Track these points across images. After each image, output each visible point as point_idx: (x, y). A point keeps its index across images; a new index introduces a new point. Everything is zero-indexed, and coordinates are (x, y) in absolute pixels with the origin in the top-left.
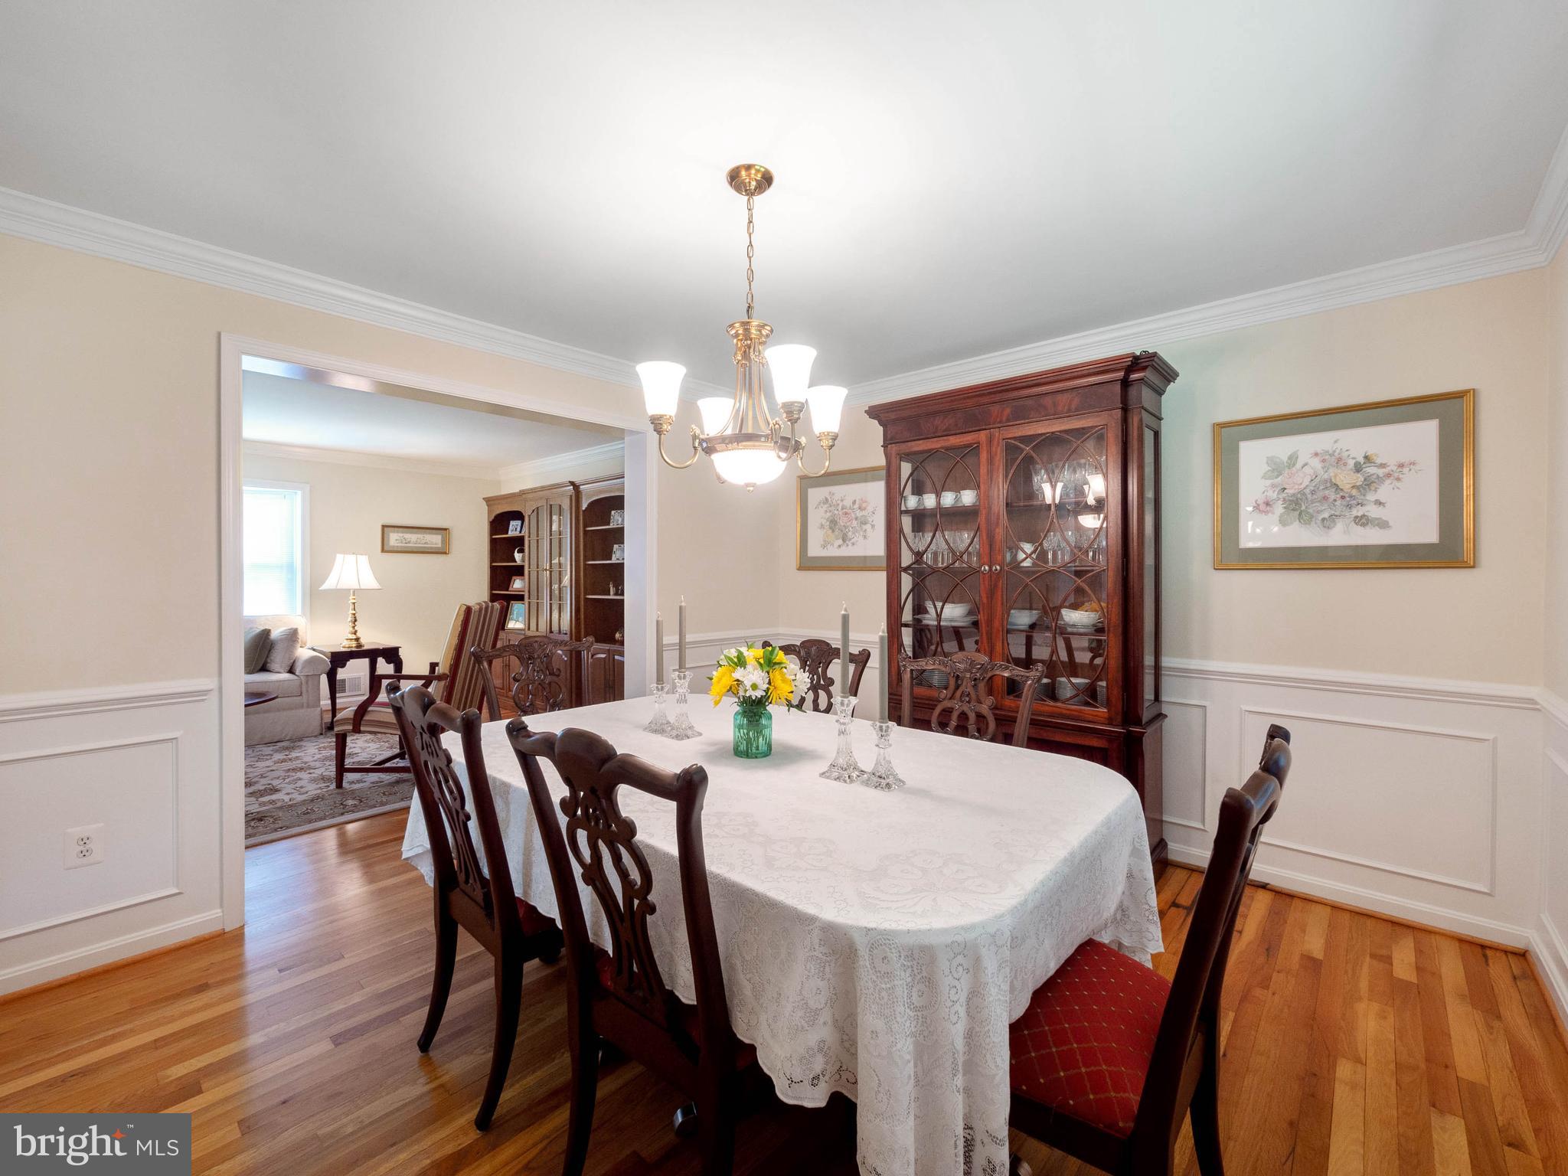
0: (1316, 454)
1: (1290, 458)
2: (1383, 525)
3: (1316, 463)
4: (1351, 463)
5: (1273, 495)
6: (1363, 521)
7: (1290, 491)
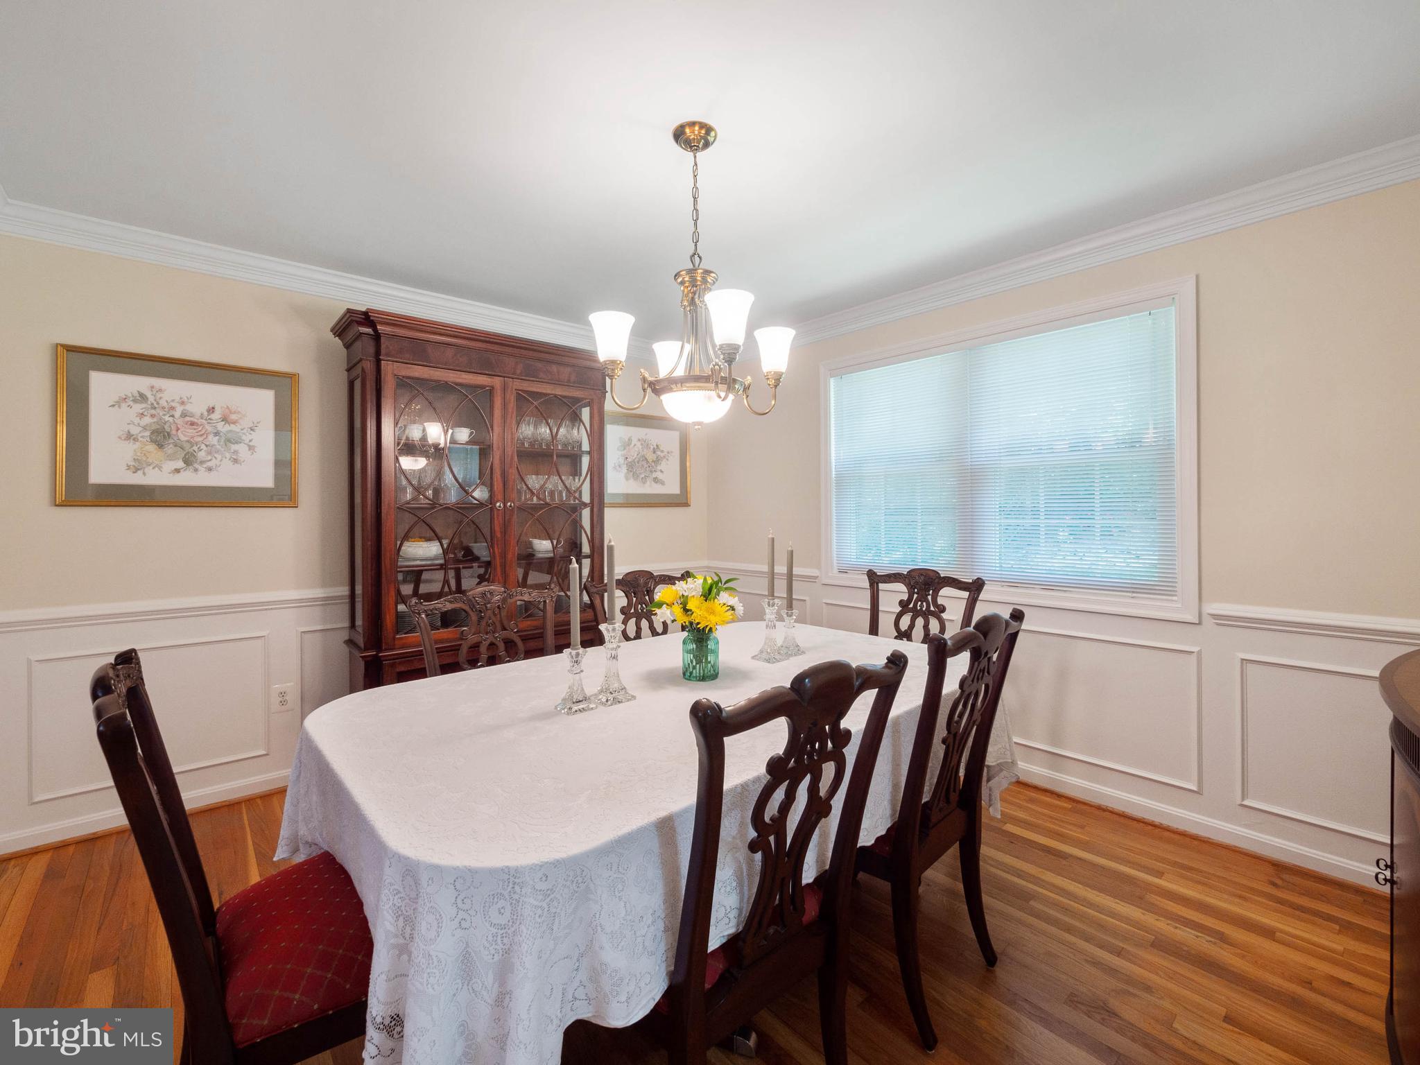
0: (639, 440)
1: (629, 440)
2: (663, 483)
3: (639, 444)
4: (652, 447)
5: (622, 461)
6: (656, 480)
7: (630, 460)
